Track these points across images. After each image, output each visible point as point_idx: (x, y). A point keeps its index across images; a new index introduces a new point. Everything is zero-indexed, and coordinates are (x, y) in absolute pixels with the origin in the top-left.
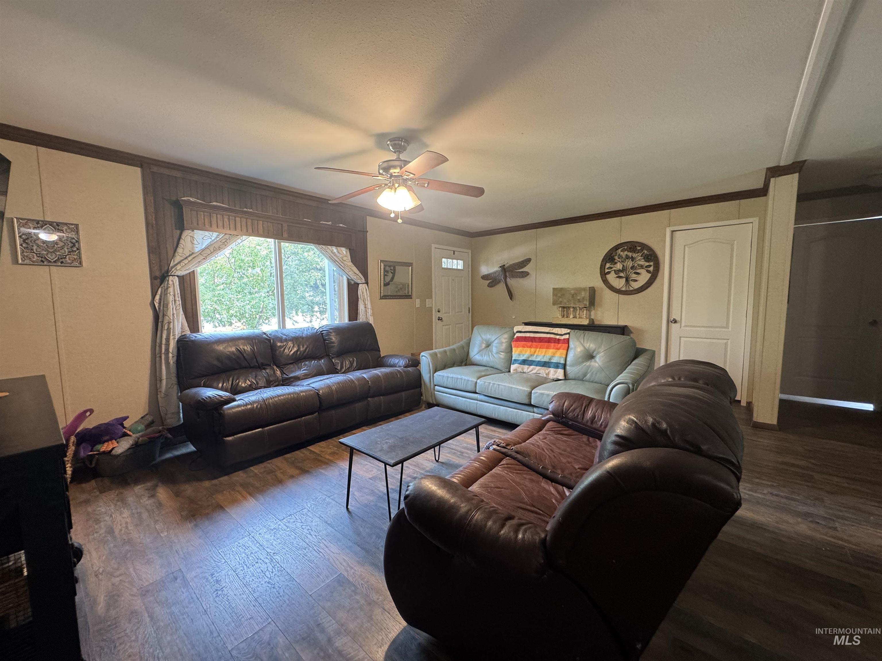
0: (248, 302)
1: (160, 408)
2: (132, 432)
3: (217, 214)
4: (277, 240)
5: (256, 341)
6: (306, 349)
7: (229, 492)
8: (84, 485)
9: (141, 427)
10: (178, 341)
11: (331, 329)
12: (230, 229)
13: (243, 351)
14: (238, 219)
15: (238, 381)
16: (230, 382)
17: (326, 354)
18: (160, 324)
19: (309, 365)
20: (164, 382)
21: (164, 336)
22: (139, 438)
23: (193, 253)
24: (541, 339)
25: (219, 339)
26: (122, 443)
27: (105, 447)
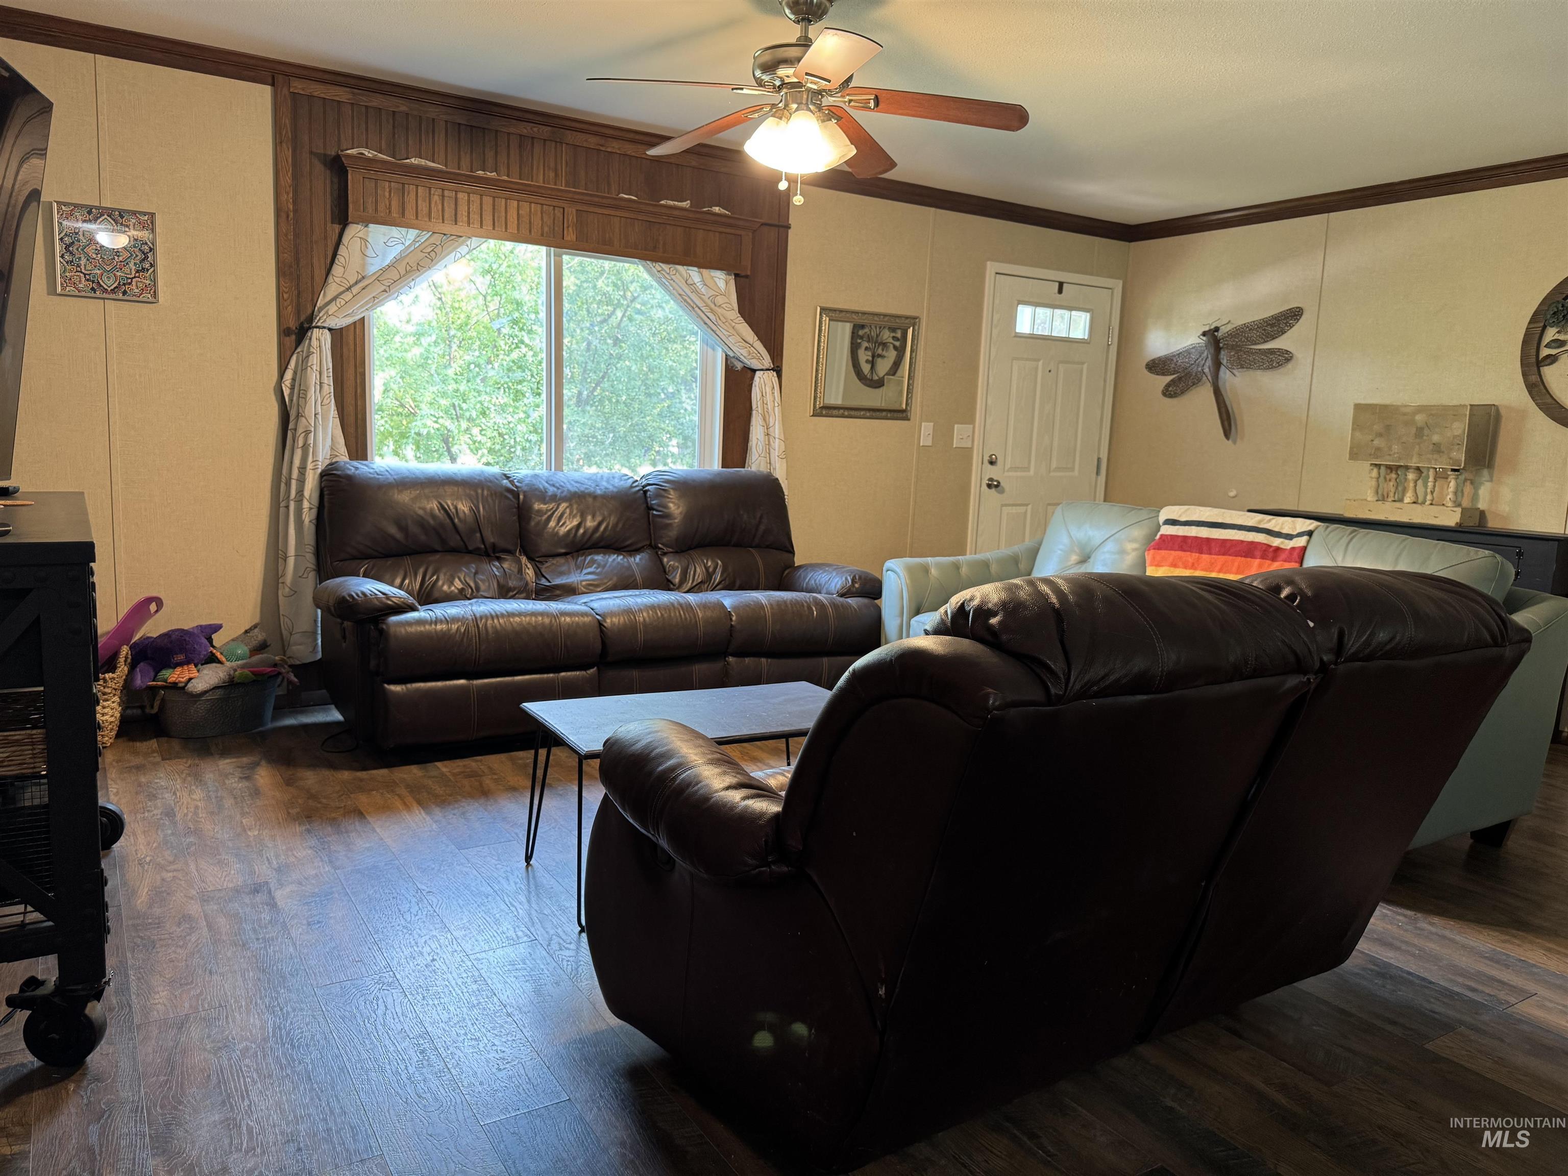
0: (522, 415)
1: (281, 617)
2: (225, 657)
3: (417, 186)
4: (552, 249)
5: (485, 492)
6: (600, 524)
7: (382, 794)
8: (138, 744)
9: (242, 650)
10: (323, 475)
11: (667, 481)
12: (443, 222)
13: (454, 510)
14: (461, 195)
15: (435, 577)
16: (419, 579)
17: (648, 543)
18: (290, 434)
19: (602, 563)
20: (291, 561)
21: (297, 462)
22: (235, 670)
23: (363, 278)
24: (1228, 545)
25: (404, 478)
26: (205, 672)
27: (175, 675)
